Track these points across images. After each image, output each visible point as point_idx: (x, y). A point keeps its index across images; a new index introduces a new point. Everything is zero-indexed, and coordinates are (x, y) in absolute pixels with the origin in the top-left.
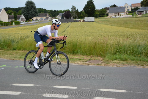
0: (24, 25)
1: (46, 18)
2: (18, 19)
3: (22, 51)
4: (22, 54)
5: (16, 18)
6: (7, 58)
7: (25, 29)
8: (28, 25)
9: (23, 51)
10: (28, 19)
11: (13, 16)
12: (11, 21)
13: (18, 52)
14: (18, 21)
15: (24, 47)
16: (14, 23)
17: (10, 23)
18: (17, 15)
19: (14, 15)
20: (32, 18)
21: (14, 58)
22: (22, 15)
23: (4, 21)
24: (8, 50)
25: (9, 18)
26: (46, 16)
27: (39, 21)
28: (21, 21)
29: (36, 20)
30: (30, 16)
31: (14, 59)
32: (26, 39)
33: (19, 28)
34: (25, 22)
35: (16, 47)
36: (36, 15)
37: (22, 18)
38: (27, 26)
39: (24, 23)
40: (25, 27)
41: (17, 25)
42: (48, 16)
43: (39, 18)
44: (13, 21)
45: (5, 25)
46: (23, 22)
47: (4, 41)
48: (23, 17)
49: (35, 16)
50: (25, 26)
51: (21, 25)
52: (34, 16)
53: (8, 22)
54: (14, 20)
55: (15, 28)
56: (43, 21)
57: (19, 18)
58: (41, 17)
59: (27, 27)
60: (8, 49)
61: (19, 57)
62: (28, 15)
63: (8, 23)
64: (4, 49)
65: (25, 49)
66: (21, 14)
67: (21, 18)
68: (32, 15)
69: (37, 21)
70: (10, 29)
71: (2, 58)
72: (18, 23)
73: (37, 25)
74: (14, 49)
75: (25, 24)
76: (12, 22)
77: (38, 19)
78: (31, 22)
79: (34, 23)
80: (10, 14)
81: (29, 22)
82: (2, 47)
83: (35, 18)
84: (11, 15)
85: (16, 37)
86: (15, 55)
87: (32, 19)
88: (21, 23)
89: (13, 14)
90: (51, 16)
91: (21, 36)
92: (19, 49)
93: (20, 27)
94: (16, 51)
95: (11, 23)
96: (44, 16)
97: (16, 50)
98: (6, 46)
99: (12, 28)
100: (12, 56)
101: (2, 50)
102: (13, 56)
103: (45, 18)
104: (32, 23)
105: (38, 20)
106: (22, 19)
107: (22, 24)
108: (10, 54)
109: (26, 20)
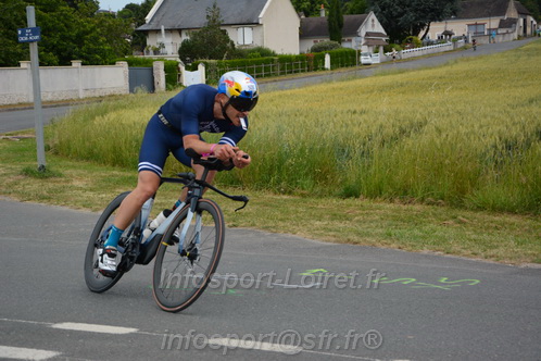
0: (380, 69)
1: (503, 24)
2: (346, 35)
3: (391, 201)
4: (395, 219)
5: (338, 29)
6: (321, 235)
7: (391, 87)
8: (402, 65)
9: (396, 200)
10: (400, 33)
11: (325, 21)
12: (314, 50)
13: (371, 208)
14: (346, 45)
15: (398, 179)
16: (327, 58)
17: (307, 57)
18: (346, 18)
19: (330, 16)
20: (422, 26)
21: (358, 234)
22: (372, 16)
23: (278, 52)
24: (321, 196)
25: (304, 34)
26: (500, 10)
27: (461, 43)
28: (364, 49)
29: (440, 38)
30: (411, 16)
31: (356, 239)
32: (410, 142)
33: (359, 82)
34: (385, 51)
35: (359, 182)
36: (448, 9)
37: (370, 30)
38: (395, 73)
39: (375, 59)
40: (388, 79)
41: (343, 70)
42: (512, 13)
43: (459, 27)
44: (326, 48)
45: (283, 69)
46: (371, 50)
47: (302, 151)
48: (373, 24)
49: (438, 16)
50: (384, 74)
51: (365, 71)
52: (434, 19)
53: (297, 53)
54: (326, 41)
55: (336, 85)
56: (485, 41)
57: (354, 32)
58: (472, 21)
59: (399, 78)
60: (317, 189)
61: (381, 230)
62: (401, 15)
63: (297, 57)
64: (300, 191)
65: (406, 193)
66: (363, 11)
67: (363, 31)
68: (424, 11)
69: (448, 46)
70: (313, 88)
71: (299, 235)
72: (348, 60)
73: (447, 64)
74: (350, 193)
75: (383, 63)
76: (318, 52)
77: (457, 34)
78: (416, 52)
79: (430, 56)
80: (307, 15)
81: (407, 53)
82: (290, 182)
83: (436, 30)
84: (310, 18)
85: (356, 130)
86: (358, 221)
87: (422, 33)
88: (363, 60)
89: (323, 14)
90: (531, 12)
91: (381, 126)
92: (376, 193)
93: (361, 77)
94: (358, 202)
95: (315, 58)
96: (490, 15)
97: (357, 197)
98: (307, 174)
99: (324, 87)
100: (342, 225)
101: (290, 193)
102: (348, 224)
103: (494, 23)
104: (423, 56)
105: (455, 41)
106: (367, 34)
107: (369, 60)
108: (334, 217)
109: (391, 41)
